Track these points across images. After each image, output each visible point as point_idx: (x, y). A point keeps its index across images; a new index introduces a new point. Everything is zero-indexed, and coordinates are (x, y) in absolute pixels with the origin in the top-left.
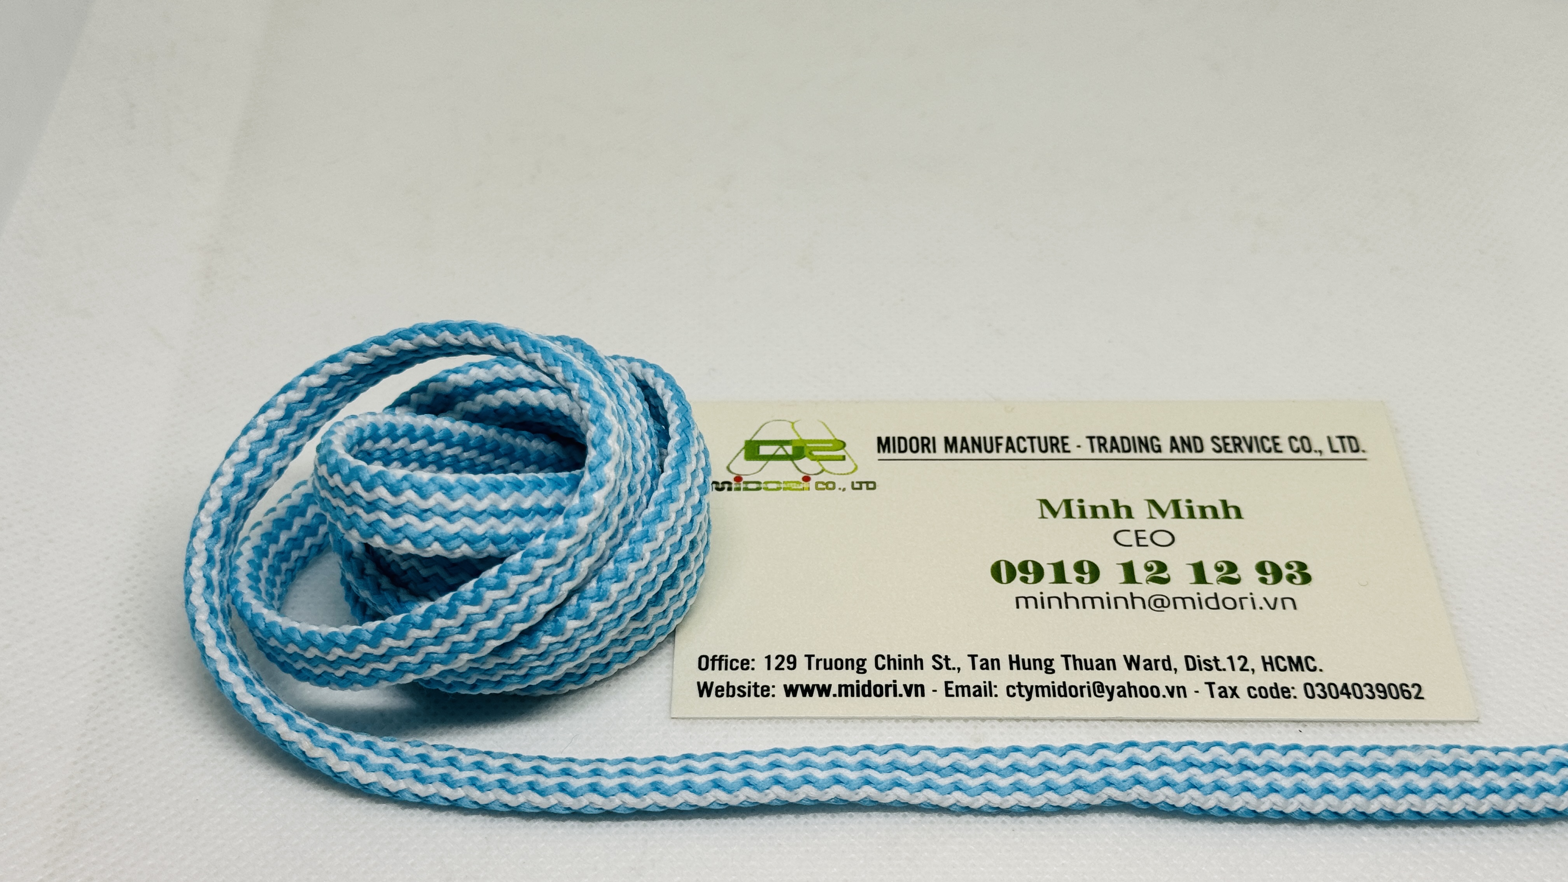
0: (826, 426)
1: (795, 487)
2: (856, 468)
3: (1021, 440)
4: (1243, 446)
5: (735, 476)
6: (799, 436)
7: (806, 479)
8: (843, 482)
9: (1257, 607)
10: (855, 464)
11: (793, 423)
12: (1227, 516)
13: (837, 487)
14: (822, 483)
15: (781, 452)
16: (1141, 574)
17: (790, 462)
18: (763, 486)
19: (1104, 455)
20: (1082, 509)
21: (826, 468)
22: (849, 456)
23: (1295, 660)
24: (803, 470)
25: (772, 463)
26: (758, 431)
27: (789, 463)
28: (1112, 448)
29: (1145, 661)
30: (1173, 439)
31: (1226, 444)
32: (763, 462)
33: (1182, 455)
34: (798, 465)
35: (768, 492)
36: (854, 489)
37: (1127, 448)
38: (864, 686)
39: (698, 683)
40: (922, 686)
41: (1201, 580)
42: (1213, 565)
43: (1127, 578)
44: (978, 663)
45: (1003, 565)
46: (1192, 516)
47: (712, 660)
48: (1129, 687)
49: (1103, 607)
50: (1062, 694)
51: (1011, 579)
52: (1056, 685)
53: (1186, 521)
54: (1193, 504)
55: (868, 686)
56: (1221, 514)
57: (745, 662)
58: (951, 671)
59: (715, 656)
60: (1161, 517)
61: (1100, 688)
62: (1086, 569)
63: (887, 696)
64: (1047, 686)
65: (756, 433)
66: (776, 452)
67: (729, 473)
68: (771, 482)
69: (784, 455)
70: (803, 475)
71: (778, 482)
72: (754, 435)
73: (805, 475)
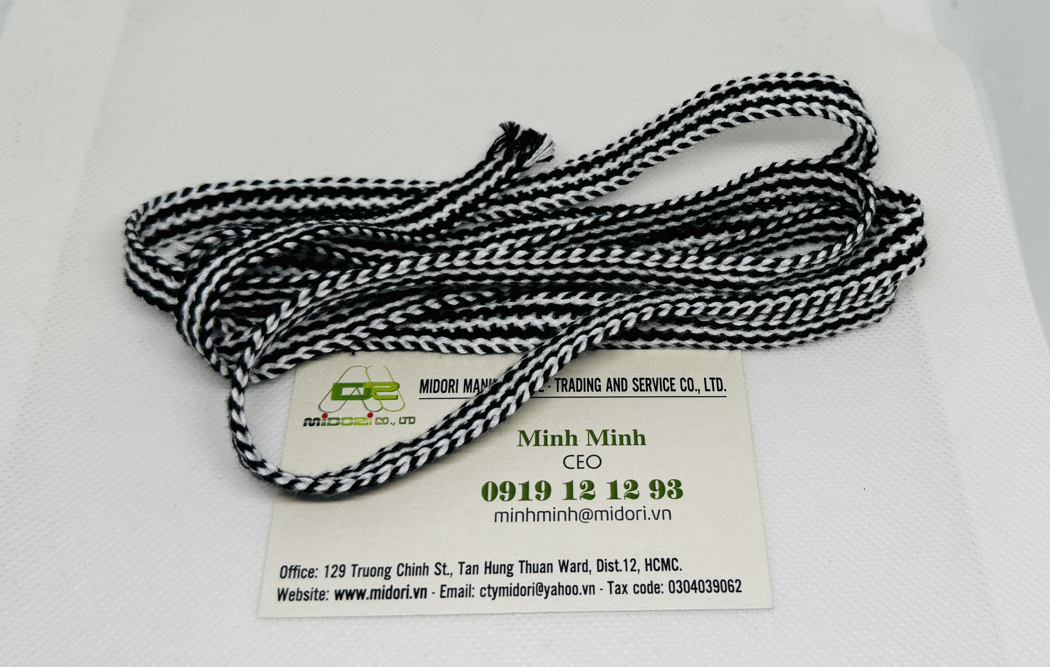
0: (388, 371)
1: (362, 422)
2: (404, 406)
4: (652, 386)
5: (323, 413)
6: (369, 379)
7: (370, 415)
8: (394, 418)
9: (647, 518)
10: (404, 403)
11: (366, 369)
12: (636, 444)
13: (390, 422)
14: (380, 418)
15: (356, 393)
16: (577, 492)
18: (340, 421)
20: (546, 438)
21: (384, 406)
22: (401, 395)
23: (666, 562)
24: (369, 409)
25: (348, 401)
27: (360, 402)
28: (570, 388)
29: (571, 565)
31: (641, 384)
32: (344, 401)
33: (614, 394)
34: (366, 403)
36: (401, 423)
37: (579, 388)
38: (388, 590)
39: (279, 589)
40: (425, 589)
41: (614, 496)
42: (623, 484)
43: (568, 495)
44: (464, 569)
45: (490, 486)
46: (614, 443)
47: (290, 569)
48: (559, 587)
49: (550, 520)
50: (516, 593)
51: (494, 498)
52: (513, 586)
53: (610, 448)
54: (616, 434)
55: (391, 590)
56: (632, 441)
57: (311, 571)
58: (446, 576)
59: (292, 566)
60: (595, 444)
61: (541, 587)
62: (543, 488)
63: (402, 598)
64: (507, 588)
65: (342, 377)
66: (353, 393)
67: (320, 411)
68: (346, 418)
69: (358, 395)
70: (368, 412)
71: (351, 418)
72: (340, 379)
73: (370, 412)
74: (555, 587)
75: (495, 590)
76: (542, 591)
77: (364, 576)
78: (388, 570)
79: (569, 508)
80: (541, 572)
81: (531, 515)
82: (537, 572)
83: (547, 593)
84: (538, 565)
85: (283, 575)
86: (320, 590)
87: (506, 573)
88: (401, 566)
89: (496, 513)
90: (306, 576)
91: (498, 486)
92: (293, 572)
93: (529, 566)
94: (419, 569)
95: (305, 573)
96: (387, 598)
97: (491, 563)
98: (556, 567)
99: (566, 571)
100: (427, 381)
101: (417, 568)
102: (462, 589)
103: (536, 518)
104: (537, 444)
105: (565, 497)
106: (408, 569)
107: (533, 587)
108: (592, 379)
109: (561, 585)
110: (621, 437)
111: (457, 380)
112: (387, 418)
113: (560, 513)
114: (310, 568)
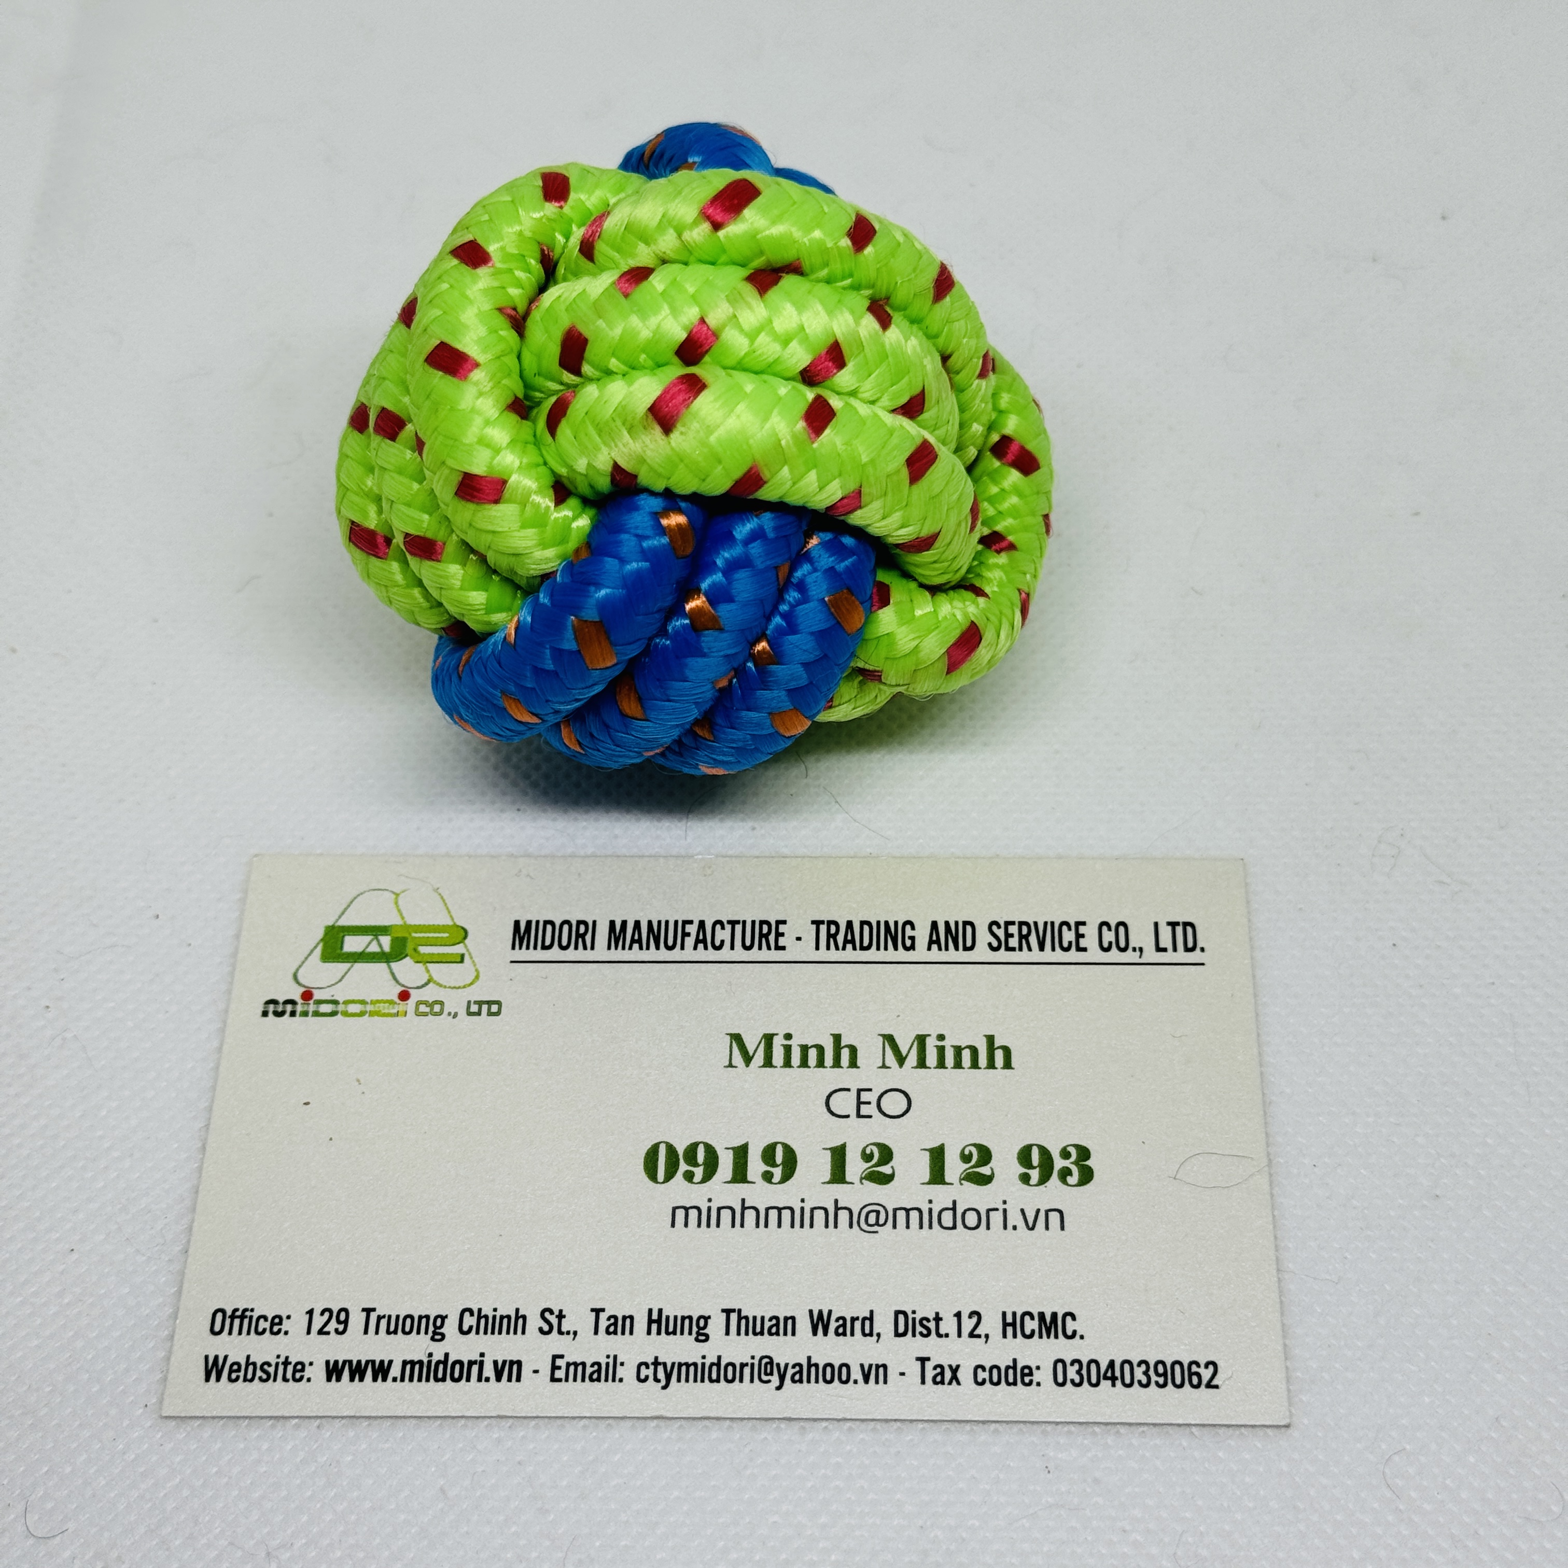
0: (444, 901)
1: (386, 1011)
2: (477, 977)
3: (718, 927)
4: (1033, 939)
5: (303, 990)
6: (403, 918)
7: (404, 996)
8: (455, 1002)
9: (1010, 1226)
10: (477, 970)
11: (397, 895)
12: (991, 1065)
13: (446, 1012)
14: (425, 1003)
15: (374, 948)
16: (855, 1167)
17: (384, 966)
18: (341, 1008)
19: (833, 955)
20: (788, 1049)
21: (436, 977)
22: (470, 954)
23: (1048, 1318)
24: (401, 981)
25: (358, 966)
26: (346, 909)
27: (382, 967)
28: (846, 941)
29: (837, 1320)
30: (934, 925)
31: (1008, 935)
32: (347, 966)
33: (943, 956)
34: (395, 971)
35: (347, 1019)
36: (470, 1014)
37: (866, 943)
38: (438, 1363)
39: (207, 1357)
40: (519, 1363)
41: (937, 1176)
42: (959, 1152)
43: (833, 1174)
44: (603, 1324)
45: (662, 1150)
46: (941, 1064)
47: (230, 1317)
48: (810, 1366)
49: (792, 1226)
50: (714, 1376)
51: (670, 1175)
52: (708, 1362)
53: (932, 1074)
54: (947, 1043)
55: (445, 1362)
56: (983, 1060)
57: (277, 1320)
58: (565, 1336)
59: (236, 1310)
60: (897, 1066)
61: (769, 1366)
62: (779, 1158)
63: (468, 1380)
64: (695, 1365)
65: (343, 913)
66: (367, 947)
67: (296, 986)
68: (353, 1002)
69: (378, 953)
70: (400, 989)
71: (363, 1002)
72: (340, 917)
73: (403, 989)
74: (800, 1365)
75: (669, 1369)
76: (771, 1374)
77: (388, 1332)
78: (439, 1323)
79: (836, 1201)
80: (770, 1334)
81: (750, 1215)
82: (762, 1333)
83: (782, 1378)
84: (763, 1318)
85: (217, 1328)
86: (293, 1360)
87: (694, 1335)
88: (467, 1314)
89: (674, 1209)
90: (264, 1331)
91: (681, 1152)
92: (237, 1322)
93: (743, 1322)
94: (505, 1321)
95: (263, 1325)
96: (437, 1380)
97: (660, 1311)
98: (804, 1325)
99: (825, 1333)
100: (529, 923)
101: (502, 1318)
102: (599, 1364)
103: (762, 1220)
104: (768, 1062)
105: (828, 1177)
106: (483, 1321)
107: (753, 1365)
108: (896, 923)
109: (813, 1361)
110: (958, 1050)
111: (594, 922)
112: (441, 1003)
113: (816, 1212)
114: (273, 1315)
